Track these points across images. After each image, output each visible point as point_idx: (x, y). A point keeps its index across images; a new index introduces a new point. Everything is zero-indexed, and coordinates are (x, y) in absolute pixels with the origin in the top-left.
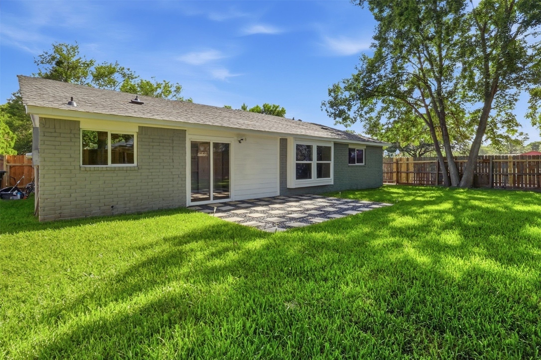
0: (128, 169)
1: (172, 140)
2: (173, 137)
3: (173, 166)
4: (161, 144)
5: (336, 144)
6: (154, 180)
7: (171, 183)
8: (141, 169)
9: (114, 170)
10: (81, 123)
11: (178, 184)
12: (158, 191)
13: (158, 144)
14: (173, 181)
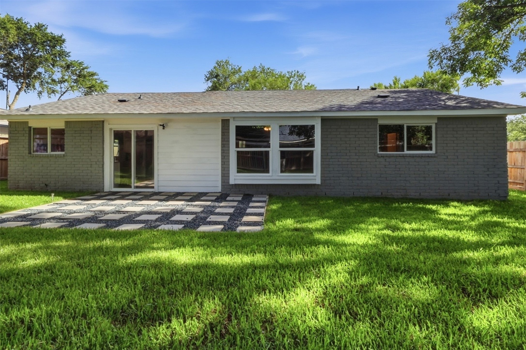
0: (57, 156)
1: (91, 131)
2: (92, 127)
3: (91, 154)
4: (82, 135)
5: (324, 120)
6: (76, 166)
7: (90, 169)
8: (67, 156)
9: (52, 156)
10: (29, 123)
11: (95, 170)
12: (79, 175)
13: (79, 135)
14: (91, 167)
